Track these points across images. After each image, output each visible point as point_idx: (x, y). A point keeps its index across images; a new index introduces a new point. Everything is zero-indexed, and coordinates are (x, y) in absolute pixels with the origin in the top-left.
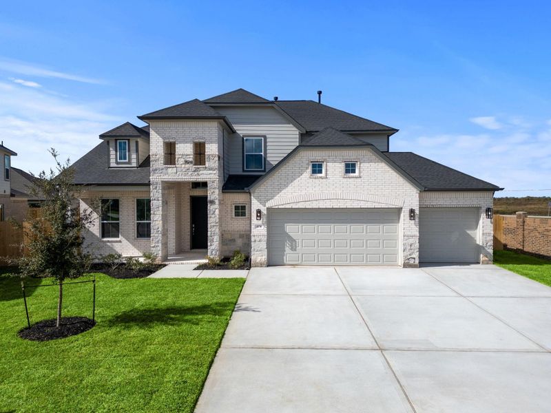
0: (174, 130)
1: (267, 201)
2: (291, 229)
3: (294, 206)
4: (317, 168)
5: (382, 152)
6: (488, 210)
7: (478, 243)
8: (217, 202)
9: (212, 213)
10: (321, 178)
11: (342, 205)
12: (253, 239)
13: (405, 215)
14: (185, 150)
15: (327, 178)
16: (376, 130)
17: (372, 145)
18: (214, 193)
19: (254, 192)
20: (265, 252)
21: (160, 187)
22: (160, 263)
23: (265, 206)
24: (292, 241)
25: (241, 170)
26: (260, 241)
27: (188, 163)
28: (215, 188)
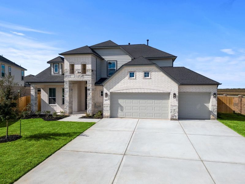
0: (74, 59)
1: (110, 89)
2: (121, 102)
3: (122, 92)
4: (132, 75)
5: (160, 67)
6: (215, 94)
7: (210, 110)
8: (91, 89)
9: (89, 94)
10: (133, 79)
11: (143, 91)
12: (104, 106)
13: (172, 96)
14: (78, 67)
15: (136, 79)
16: (168, 57)
17: (156, 64)
18: (90, 86)
19: (105, 85)
20: (109, 112)
21: (68, 83)
22: (68, 115)
23: (109, 91)
24: (122, 107)
25: (106, 76)
26: (107, 107)
27: (79, 73)
28: (90, 84)
